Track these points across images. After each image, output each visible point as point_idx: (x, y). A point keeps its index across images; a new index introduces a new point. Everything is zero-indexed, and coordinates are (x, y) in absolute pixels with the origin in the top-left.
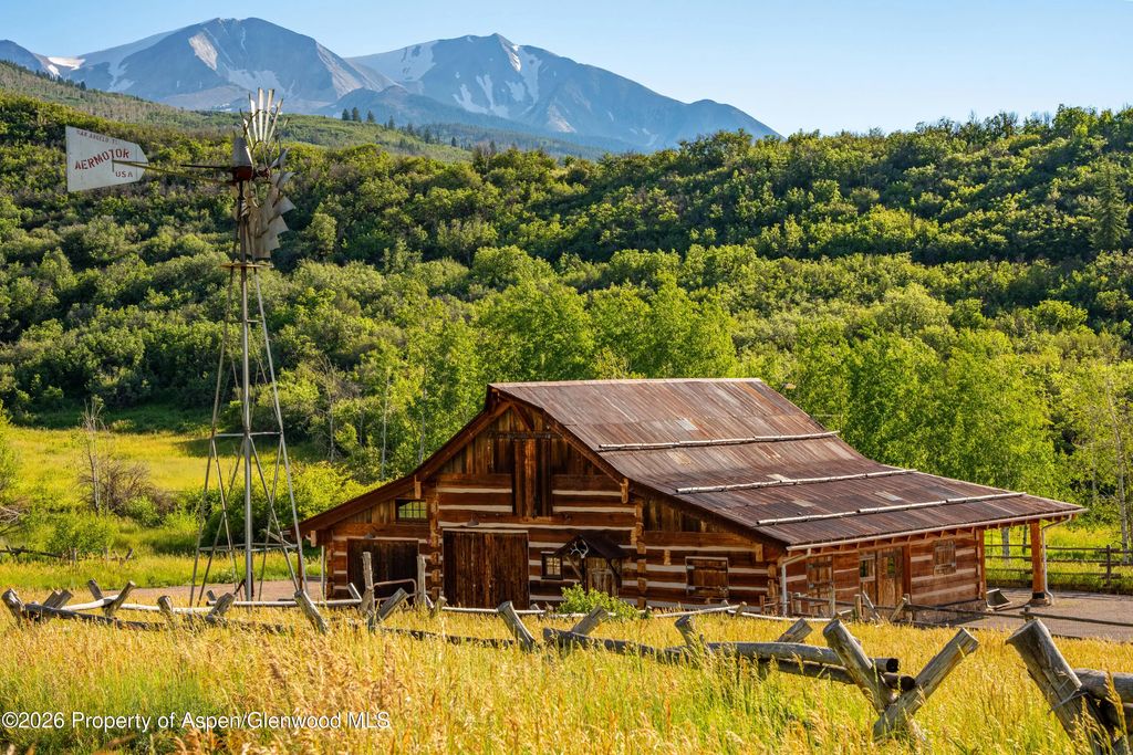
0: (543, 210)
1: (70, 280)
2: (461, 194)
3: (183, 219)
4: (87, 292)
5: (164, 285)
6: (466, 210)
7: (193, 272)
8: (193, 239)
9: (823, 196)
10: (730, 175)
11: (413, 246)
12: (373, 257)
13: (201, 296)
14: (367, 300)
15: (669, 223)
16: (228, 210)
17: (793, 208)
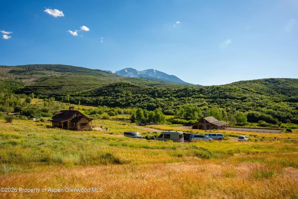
0: (174, 93)
1: (138, 99)
2: (167, 92)
3: (144, 94)
4: (139, 100)
5: (145, 100)
6: (167, 93)
7: (147, 99)
8: (146, 96)
9: (196, 93)
10: (188, 91)
11: (164, 96)
12: (161, 98)
13: (149, 101)
14: (162, 101)
15: (184, 95)
16: (148, 93)
17: (194, 94)
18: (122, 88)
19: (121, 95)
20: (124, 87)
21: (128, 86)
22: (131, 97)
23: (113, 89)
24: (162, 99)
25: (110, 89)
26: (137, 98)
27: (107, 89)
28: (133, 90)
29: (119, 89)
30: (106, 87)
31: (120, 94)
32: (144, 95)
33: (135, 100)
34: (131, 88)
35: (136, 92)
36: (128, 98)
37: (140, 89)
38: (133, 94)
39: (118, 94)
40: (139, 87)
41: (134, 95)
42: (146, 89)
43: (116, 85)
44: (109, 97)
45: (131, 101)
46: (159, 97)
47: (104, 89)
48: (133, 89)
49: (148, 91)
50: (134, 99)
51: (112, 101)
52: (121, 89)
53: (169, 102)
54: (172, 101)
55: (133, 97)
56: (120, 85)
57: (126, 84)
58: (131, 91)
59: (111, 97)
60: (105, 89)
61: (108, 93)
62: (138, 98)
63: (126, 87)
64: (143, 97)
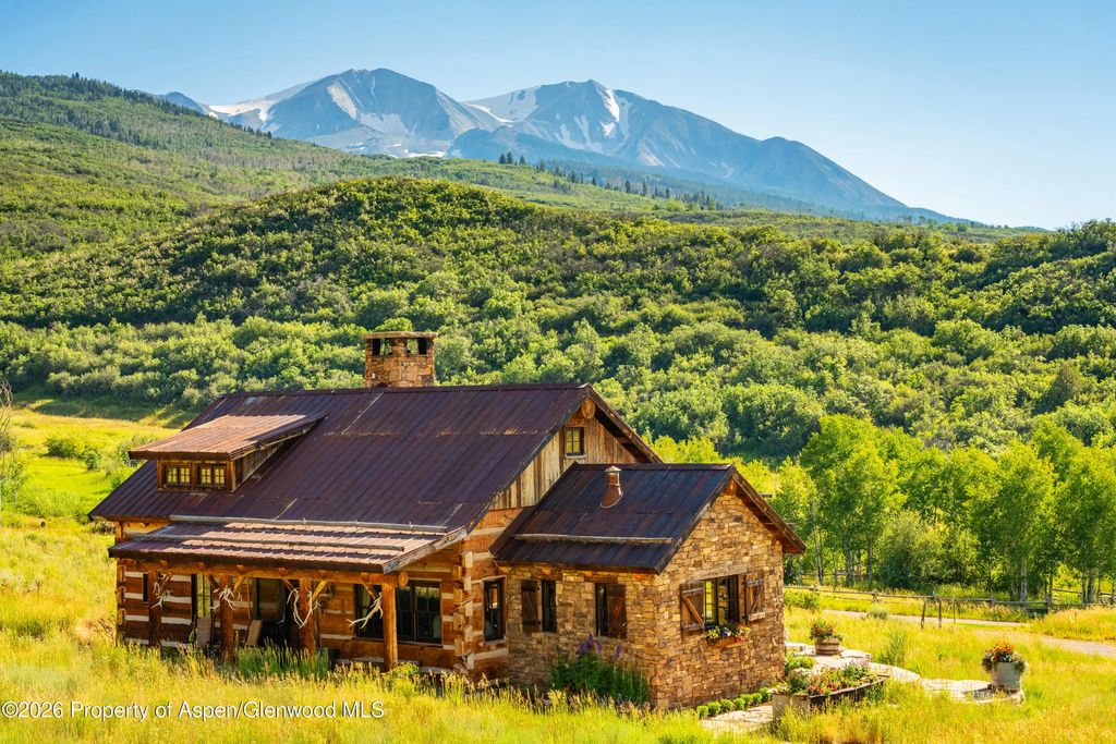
0: (968, 284)
1: (603, 346)
3: (656, 294)
6: (897, 287)
7: (702, 341)
8: (678, 310)
11: (874, 318)
12: (847, 330)
16: (687, 284)
18: (408, 241)
19: (412, 299)
20: (427, 226)
21: (467, 223)
22: (528, 325)
23: (316, 252)
24: (861, 347)
25: (281, 245)
26: (586, 331)
27: (251, 244)
28: (525, 259)
29: (384, 247)
30: (241, 230)
31: (398, 294)
32: (651, 307)
33: (576, 349)
34: (507, 235)
35: (566, 280)
36: (500, 334)
37: (601, 248)
38: (532, 297)
39: (379, 294)
40: (582, 231)
41: (552, 309)
42: (662, 252)
43: (348, 209)
44: (288, 327)
45: (538, 361)
46: (818, 325)
47: (223, 250)
48: (527, 246)
49: (684, 263)
50: (563, 346)
51: (332, 363)
52: (409, 251)
53: (953, 374)
54: (978, 362)
55: (545, 326)
56: (388, 208)
57: (447, 199)
58: (505, 267)
59: (310, 330)
60: (235, 250)
61: (267, 287)
62: (604, 331)
63: (455, 222)
64: (645, 319)
